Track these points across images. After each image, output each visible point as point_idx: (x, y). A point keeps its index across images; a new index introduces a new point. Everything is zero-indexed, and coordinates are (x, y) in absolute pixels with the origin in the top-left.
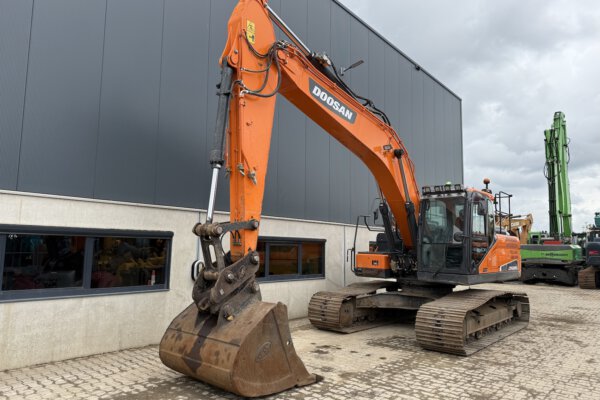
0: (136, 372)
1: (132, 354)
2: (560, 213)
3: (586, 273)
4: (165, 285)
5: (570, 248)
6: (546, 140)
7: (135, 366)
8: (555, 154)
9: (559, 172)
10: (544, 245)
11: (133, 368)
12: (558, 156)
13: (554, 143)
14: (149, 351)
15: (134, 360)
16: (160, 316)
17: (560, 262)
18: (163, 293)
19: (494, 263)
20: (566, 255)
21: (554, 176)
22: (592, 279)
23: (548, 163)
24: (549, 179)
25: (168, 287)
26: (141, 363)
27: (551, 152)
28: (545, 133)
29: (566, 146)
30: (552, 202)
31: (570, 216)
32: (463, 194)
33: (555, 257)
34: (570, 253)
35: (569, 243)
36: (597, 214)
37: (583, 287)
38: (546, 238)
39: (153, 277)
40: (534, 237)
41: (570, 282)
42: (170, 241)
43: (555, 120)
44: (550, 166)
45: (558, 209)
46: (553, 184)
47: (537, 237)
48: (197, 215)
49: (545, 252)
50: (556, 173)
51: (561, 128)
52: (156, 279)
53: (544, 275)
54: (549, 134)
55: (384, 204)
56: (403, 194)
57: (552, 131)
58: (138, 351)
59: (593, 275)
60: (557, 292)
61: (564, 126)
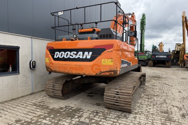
0: (7, 117)
1: (3, 105)
4: (18, 71)
7: (6, 113)
11: (5, 115)
14: (12, 103)
15: (5, 109)
16: (16, 86)
18: (16, 75)
25: (19, 72)
26: (9, 111)
39: (11, 68)
41: (145, 65)
42: (18, 51)
48: (30, 39)
52: (12, 69)
58: (6, 103)
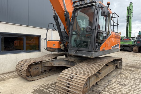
2: (129, 31)
3: (135, 48)
5: (131, 41)
6: (127, 10)
8: (129, 14)
9: (130, 20)
10: (124, 40)
12: (130, 15)
13: (129, 11)
17: (128, 45)
19: (109, 45)
20: (130, 43)
21: (128, 20)
22: (137, 50)
23: (127, 17)
24: (127, 21)
27: (128, 13)
28: (127, 7)
29: (132, 12)
30: (127, 28)
31: (131, 32)
32: (94, 4)
33: (127, 43)
34: (131, 42)
35: (131, 39)
36: (139, 31)
37: (134, 52)
38: (124, 38)
40: (121, 38)
43: (130, 5)
44: (128, 17)
45: (129, 30)
46: (128, 23)
47: (122, 38)
49: (124, 42)
50: (129, 20)
51: (131, 7)
53: (123, 48)
54: (128, 8)
55: (55, 14)
56: (63, 7)
57: (129, 7)
59: (138, 49)
60: (127, 54)
61: (132, 6)
